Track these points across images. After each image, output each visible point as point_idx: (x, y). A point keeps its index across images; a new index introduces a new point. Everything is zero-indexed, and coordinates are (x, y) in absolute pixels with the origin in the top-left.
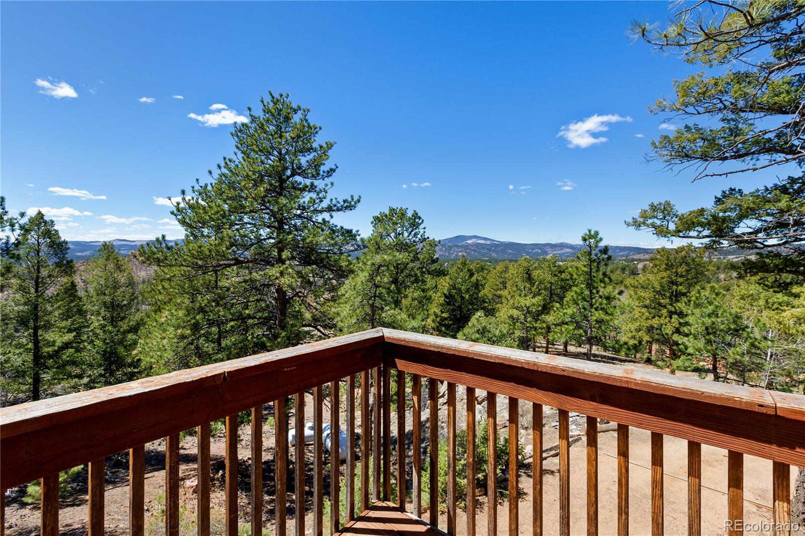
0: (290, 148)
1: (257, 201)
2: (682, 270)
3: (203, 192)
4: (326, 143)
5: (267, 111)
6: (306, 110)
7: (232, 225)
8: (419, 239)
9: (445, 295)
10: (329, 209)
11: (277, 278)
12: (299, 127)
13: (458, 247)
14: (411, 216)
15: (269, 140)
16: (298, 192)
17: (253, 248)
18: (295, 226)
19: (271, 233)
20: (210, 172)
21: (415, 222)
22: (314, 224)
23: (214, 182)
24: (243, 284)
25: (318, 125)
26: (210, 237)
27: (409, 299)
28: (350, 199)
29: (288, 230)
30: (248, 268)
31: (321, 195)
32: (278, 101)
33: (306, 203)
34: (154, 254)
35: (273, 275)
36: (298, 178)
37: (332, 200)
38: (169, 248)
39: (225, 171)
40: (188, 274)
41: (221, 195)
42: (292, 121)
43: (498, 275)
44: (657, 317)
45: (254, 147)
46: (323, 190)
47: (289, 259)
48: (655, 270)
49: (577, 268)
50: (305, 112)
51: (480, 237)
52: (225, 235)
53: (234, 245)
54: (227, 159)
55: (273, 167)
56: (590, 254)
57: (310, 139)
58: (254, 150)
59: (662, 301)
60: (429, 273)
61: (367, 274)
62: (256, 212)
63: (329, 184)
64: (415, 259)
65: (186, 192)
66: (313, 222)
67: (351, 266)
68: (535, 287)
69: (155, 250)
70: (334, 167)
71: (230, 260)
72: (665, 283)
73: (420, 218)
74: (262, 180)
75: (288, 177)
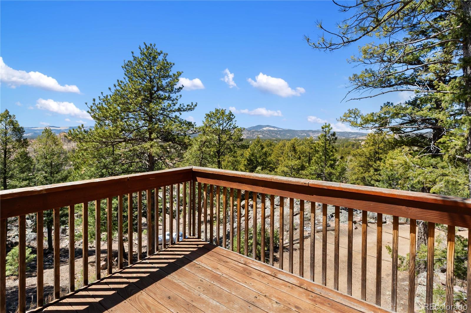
0: (156, 75)
1: (137, 105)
2: (382, 145)
3: (106, 100)
4: (177, 72)
5: (143, 54)
6: (166, 54)
7: (122, 119)
8: (232, 127)
9: (247, 159)
10: (179, 110)
11: (148, 149)
12: (161, 64)
13: (258, 132)
14: (228, 114)
15: (144, 70)
16: (161, 100)
17: (134, 132)
18: (159, 119)
19: (145, 123)
20: (110, 89)
21: (230, 117)
22: (170, 118)
23: (112, 94)
24: (129, 152)
25: (172, 62)
26: (109, 126)
27: (226, 162)
28: (191, 105)
29: (155, 122)
30: (132, 143)
31: (174, 102)
32: (149, 48)
33: (166, 106)
34: (77, 135)
35: (146, 147)
36: (161, 92)
37: (181, 105)
38: (85, 132)
39: (118, 88)
40: (97, 146)
41: (116, 101)
42: (158, 60)
43: (279, 148)
44: (367, 172)
45: (136, 74)
46: (175, 99)
47: (156, 139)
48: (367, 146)
49: (318, 144)
50: (165, 55)
51: (271, 126)
52: (118, 124)
53: (124, 130)
54: (119, 81)
55: (146, 86)
56: (325, 136)
57: (168, 70)
58: (135, 76)
59: (370, 163)
60: (238, 147)
61: (198, 147)
62: (136, 112)
63: (179, 96)
64: (230, 138)
65: (96, 100)
66: (169, 117)
67: (191, 142)
68: (297, 155)
69: (78, 133)
70: (181, 86)
71: (122, 138)
72: (372, 153)
73: (233, 115)
74: (140, 93)
75: (155, 92)
